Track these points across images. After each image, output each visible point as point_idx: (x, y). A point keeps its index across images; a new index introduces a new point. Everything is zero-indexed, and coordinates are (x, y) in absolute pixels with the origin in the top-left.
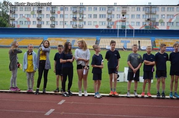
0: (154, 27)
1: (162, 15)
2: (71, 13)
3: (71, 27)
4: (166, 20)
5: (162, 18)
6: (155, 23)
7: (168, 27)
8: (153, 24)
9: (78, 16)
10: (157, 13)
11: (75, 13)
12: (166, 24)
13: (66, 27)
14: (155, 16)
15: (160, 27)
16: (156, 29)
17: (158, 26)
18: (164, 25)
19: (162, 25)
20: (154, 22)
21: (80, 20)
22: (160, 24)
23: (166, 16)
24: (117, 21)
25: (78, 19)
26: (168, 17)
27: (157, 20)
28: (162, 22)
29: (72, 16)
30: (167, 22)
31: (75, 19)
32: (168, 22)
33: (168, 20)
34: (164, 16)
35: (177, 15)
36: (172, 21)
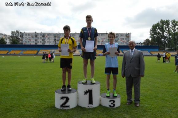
1: (99, 38)
2: (53, 37)
3: (53, 44)
4: (101, 41)
7: (102, 44)
9: (57, 38)
11: (55, 37)
12: (101, 42)
13: (50, 44)
21: (58, 40)
24: (77, 41)
25: (56, 40)
26: (101, 39)
28: (99, 41)
29: (54, 39)
31: (55, 40)
33: (102, 41)
35: (106, 38)
36: (104, 41)
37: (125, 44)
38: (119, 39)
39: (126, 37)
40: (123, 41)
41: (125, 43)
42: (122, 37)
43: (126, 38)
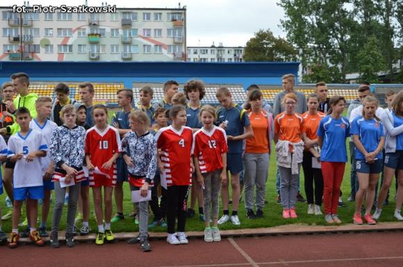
0: (30, 57)
1: (47, 30)
4: (56, 41)
5: (47, 34)
6: (32, 47)
7: (61, 55)
8: (27, 50)
10: (36, 25)
12: (55, 48)
14: (31, 31)
15: (44, 56)
16: (35, 60)
17: (37, 54)
18: (52, 51)
19: (47, 51)
20: (30, 44)
22: (42, 50)
23: (55, 32)
26: (59, 33)
27: (37, 41)
28: (47, 45)
30: (58, 45)
32: (60, 44)
33: (60, 40)
34: (51, 32)
35: (79, 29)
36: (69, 43)
37: (166, 57)
38: (140, 32)
39: (171, 25)
40: (159, 40)
41: (164, 51)
42: (152, 25)
43: (169, 30)
